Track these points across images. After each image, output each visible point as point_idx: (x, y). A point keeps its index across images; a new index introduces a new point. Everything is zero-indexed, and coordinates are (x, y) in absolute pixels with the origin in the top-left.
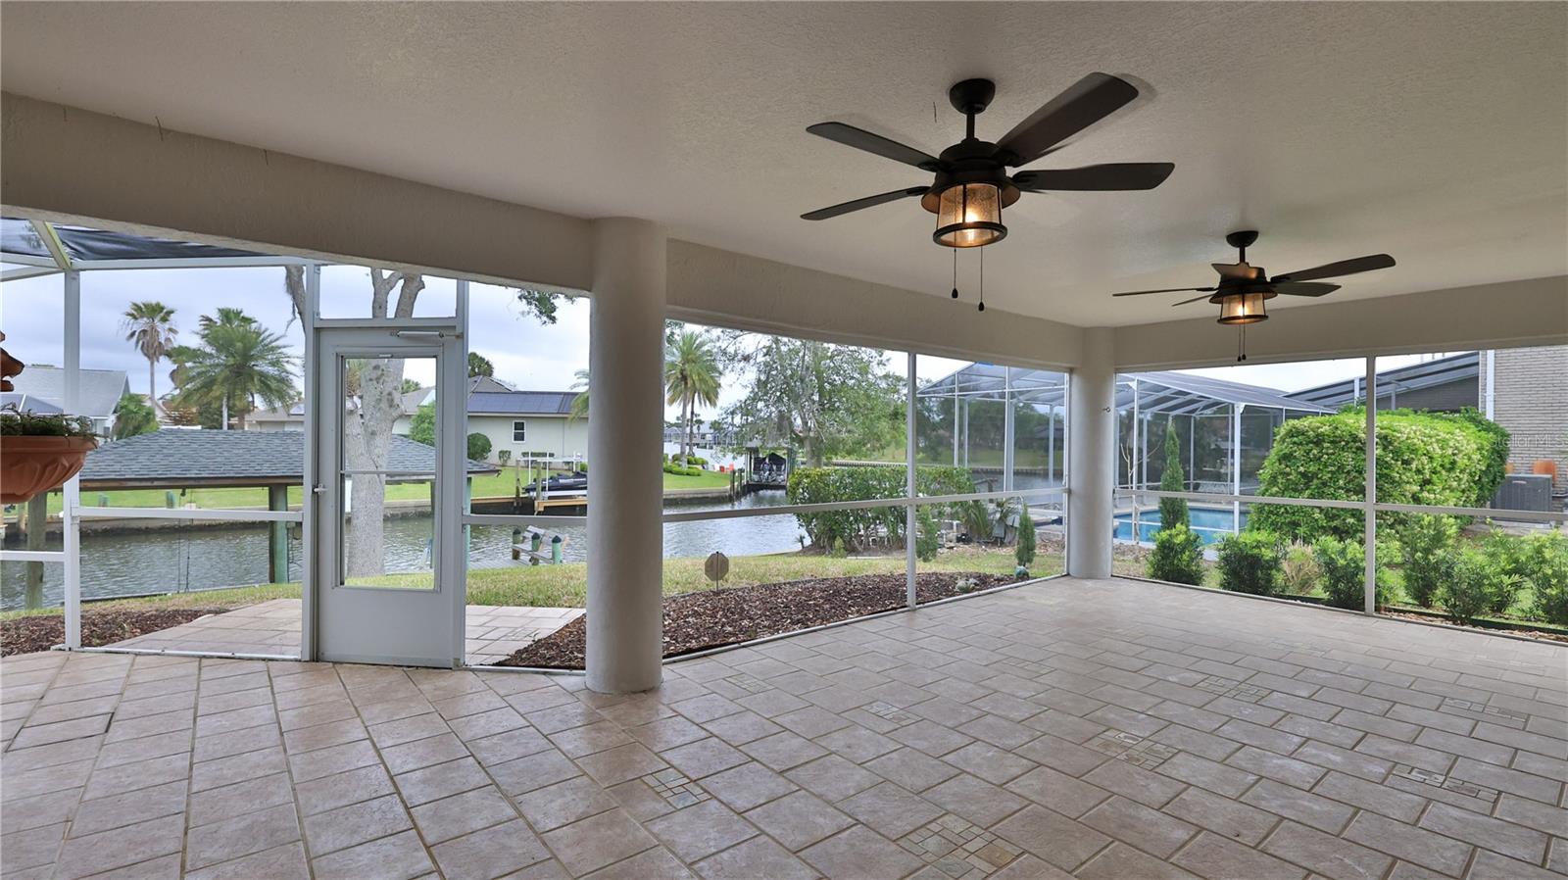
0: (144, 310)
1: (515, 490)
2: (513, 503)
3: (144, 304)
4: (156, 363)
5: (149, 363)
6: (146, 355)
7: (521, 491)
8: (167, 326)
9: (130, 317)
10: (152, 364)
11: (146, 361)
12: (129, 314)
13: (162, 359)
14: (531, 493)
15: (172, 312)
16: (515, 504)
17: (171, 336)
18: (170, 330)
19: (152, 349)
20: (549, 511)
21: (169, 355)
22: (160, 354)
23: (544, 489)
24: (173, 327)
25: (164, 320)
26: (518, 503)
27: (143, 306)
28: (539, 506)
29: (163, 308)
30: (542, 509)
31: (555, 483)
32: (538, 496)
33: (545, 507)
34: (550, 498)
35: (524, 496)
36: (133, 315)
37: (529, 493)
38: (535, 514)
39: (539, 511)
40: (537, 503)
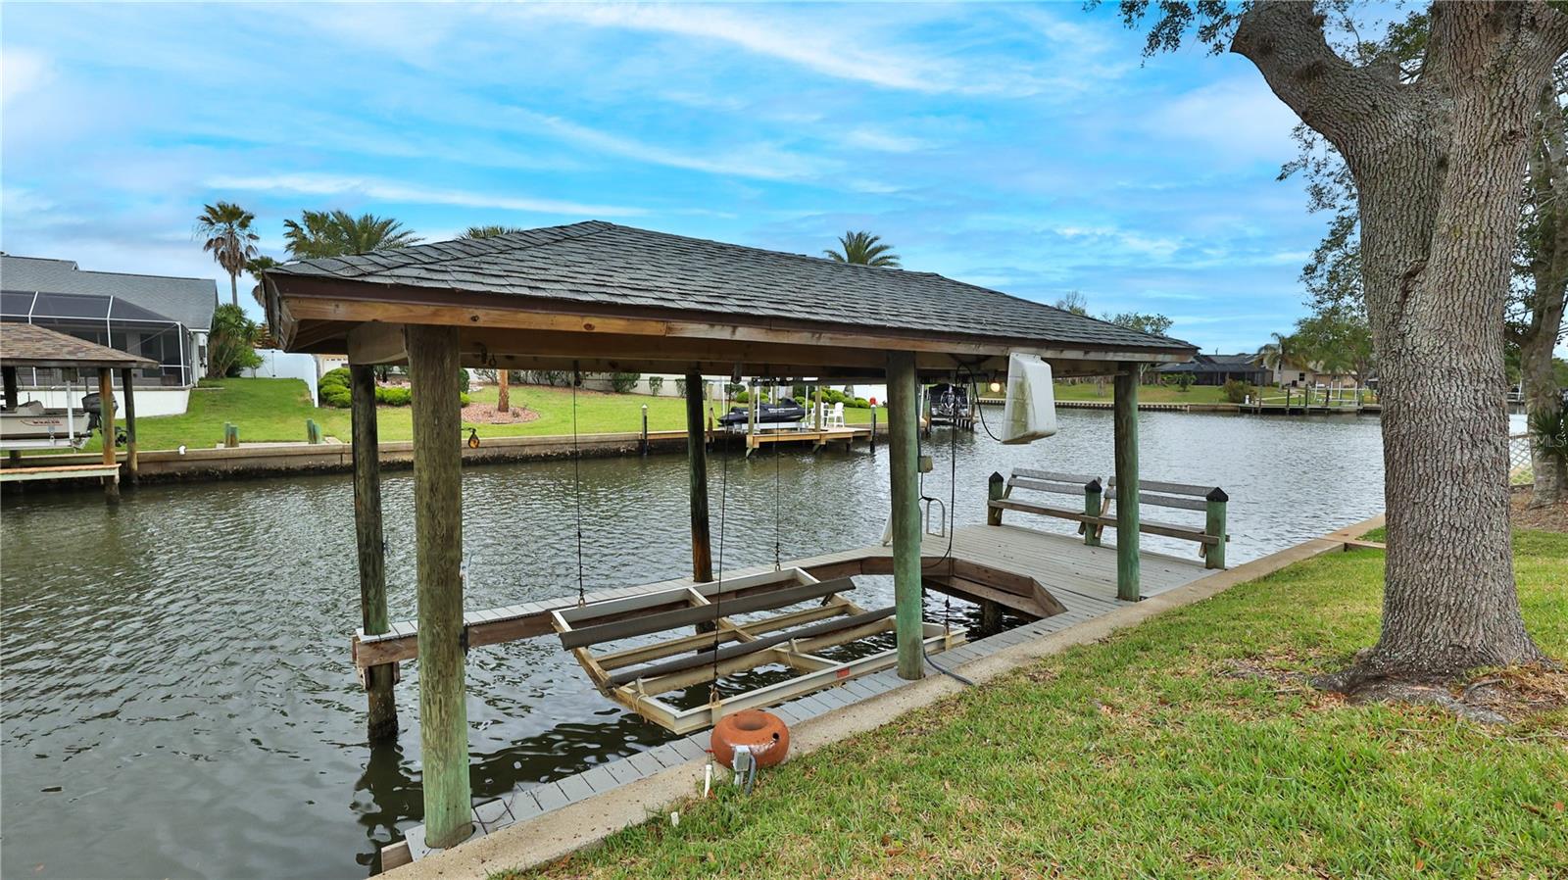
0: (220, 213)
3: (219, 207)
4: (237, 277)
5: (230, 279)
6: (226, 267)
7: (715, 423)
8: (247, 232)
9: (205, 222)
10: (234, 279)
12: (203, 219)
13: (244, 273)
15: (252, 217)
17: (253, 243)
18: (251, 236)
19: (233, 261)
20: (767, 449)
21: (251, 268)
22: (242, 267)
24: (254, 234)
25: (244, 225)
26: (711, 439)
27: (218, 209)
28: (753, 443)
29: (242, 213)
30: (757, 446)
31: (765, 414)
32: (751, 429)
33: (761, 443)
35: (720, 429)
36: (207, 219)
37: (732, 425)
38: (748, 452)
39: (754, 449)
40: (749, 439)
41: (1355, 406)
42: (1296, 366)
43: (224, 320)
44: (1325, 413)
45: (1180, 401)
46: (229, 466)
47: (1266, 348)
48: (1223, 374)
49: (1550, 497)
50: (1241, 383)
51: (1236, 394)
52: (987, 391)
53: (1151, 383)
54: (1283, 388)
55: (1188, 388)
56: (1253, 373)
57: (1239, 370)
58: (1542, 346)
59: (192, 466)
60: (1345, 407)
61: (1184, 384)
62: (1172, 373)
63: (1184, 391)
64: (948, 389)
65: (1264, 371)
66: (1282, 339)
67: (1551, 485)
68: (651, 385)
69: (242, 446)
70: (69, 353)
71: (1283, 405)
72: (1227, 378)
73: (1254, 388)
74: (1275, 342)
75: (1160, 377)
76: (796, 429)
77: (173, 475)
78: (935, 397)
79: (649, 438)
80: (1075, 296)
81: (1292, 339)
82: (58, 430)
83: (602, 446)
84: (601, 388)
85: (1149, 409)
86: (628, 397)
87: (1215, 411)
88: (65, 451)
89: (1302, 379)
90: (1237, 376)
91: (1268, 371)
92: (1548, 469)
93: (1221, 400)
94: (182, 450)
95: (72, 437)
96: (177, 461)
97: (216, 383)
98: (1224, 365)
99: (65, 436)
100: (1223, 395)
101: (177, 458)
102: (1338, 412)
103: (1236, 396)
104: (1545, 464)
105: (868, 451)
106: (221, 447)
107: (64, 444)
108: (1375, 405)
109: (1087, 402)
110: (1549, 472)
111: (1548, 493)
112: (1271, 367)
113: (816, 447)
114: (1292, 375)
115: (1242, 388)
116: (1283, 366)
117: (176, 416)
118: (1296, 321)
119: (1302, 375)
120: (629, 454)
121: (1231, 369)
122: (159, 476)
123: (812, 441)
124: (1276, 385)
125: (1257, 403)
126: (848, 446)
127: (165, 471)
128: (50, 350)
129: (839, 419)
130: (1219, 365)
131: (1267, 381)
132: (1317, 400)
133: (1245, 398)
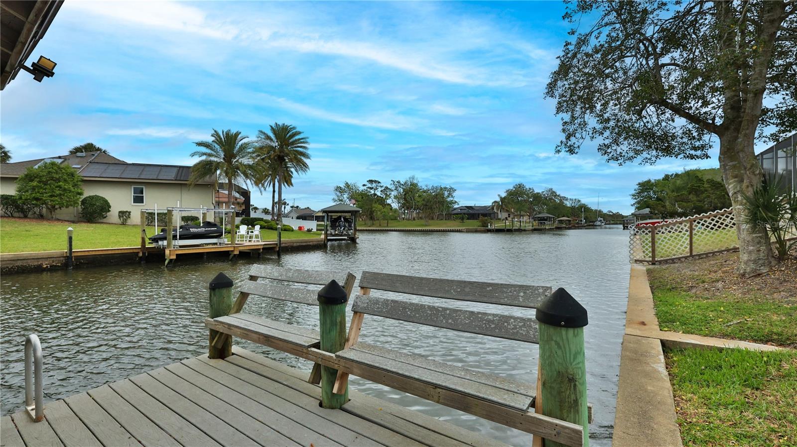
1: (140, 240)
2: (137, 253)
7: (147, 241)
14: (160, 243)
16: (141, 255)
23: (175, 237)
26: (144, 253)
28: (170, 255)
30: (174, 257)
31: (186, 232)
32: (169, 245)
33: (177, 255)
34: (181, 246)
35: (151, 246)
37: (157, 242)
38: (167, 262)
39: (171, 260)
40: (167, 252)
41: (531, 228)
42: (507, 211)
44: (520, 231)
45: (461, 227)
47: (495, 202)
48: (479, 214)
49: (763, 265)
50: (486, 218)
51: (485, 223)
52: (373, 224)
53: (449, 219)
54: (503, 220)
55: (464, 221)
56: (490, 214)
57: (485, 213)
58: (747, 129)
60: (527, 228)
61: (462, 219)
62: (457, 214)
63: (463, 222)
64: (341, 219)
65: (494, 213)
66: (501, 198)
67: (762, 255)
68: (120, 217)
71: (503, 228)
72: (480, 216)
73: (492, 221)
74: (498, 199)
75: (452, 216)
76: (216, 244)
79: (73, 255)
80: (413, 178)
81: (505, 198)
83: (19, 263)
84: (76, 219)
85: (448, 231)
86: (98, 225)
87: (476, 231)
89: (509, 217)
90: (485, 215)
91: (496, 213)
92: (757, 240)
93: (478, 226)
98: (478, 210)
100: (480, 224)
102: (525, 230)
103: (485, 224)
104: (754, 235)
108: (537, 227)
109: (420, 228)
110: (758, 243)
111: (760, 262)
112: (497, 211)
113: (231, 256)
114: (505, 215)
115: (486, 220)
116: (502, 211)
118: (505, 191)
119: (509, 215)
120: (52, 269)
121: (482, 212)
123: (229, 251)
124: (500, 219)
125: (493, 227)
126: (259, 254)
129: (257, 236)
130: (476, 210)
131: (496, 218)
132: (517, 225)
133: (488, 225)
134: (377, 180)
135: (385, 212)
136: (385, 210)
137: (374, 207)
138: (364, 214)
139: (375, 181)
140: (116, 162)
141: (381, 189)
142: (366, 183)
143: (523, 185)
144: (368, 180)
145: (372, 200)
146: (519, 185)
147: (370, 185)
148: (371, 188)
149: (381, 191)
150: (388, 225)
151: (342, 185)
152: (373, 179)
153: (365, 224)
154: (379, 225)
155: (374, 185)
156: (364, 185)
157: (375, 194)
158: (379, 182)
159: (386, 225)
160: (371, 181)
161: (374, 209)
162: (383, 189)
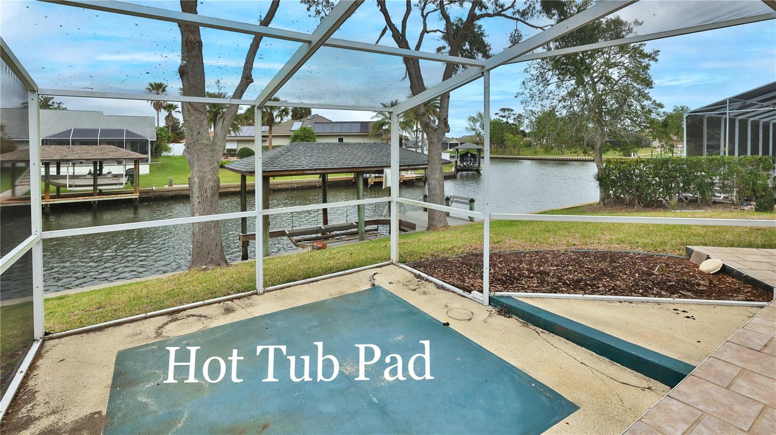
0: (154, 86)
2: (352, 180)
3: (155, 83)
4: (159, 112)
5: (156, 112)
6: (155, 108)
8: (164, 94)
9: (148, 90)
10: (158, 113)
11: (155, 111)
12: (148, 89)
13: (162, 110)
16: (354, 181)
18: (166, 96)
19: (158, 105)
21: (165, 108)
22: (162, 108)
25: (163, 91)
27: (154, 84)
29: (162, 85)
30: (372, 183)
33: (374, 182)
34: (375, 177)
36: (149, 89)
38: (369, 186)
39: (371, 185)
40: (369, 180)
43: (160, 134)
46: (169, 194)
59: (157, 194)
64: (468, 155)
69: (174, 186)
70: (127, 156)
77: (150, 197)
78: (462, 159)
82: (120, 182)
88: (121, 189)
94: (154, 188)
95: (124, 184)
96: (153, 192)
97: (156, 160)
99: (122, 184)
101: (153, 191)
105: (423, 184)
106: (166, 187)
107: (121, 187)
109: (552, 157)
117: (146, 174)
122: (146, 198)
126: (414, 182)
127: (148, 196)
128: (120, 155)
133: (631, 154)
134: (510, 108)
135: (515, 141)
136: (516, 139)
137: (505, 136)
138: (495, 142)
139: (508, 110)
140: (327, 121)
141: (514, 117)
142: (498, 112)
143: (687, 108)
144: (501, 108)
145: (503, 129)
146: (681, 107)
147: (502, 114)
148: (504, 117)
149: (514, 119)
150: (519, 153)
151: (475, 115)
152: (506, 108)
153: (497, 151)
154: (509, 153)
155: (506, 113)
156: (496, 114)
157: (507, 123)
158: (512, 110)
159: (517, 153)
160: (503, 110)
161: (505, 138)
162: (516, 116)
